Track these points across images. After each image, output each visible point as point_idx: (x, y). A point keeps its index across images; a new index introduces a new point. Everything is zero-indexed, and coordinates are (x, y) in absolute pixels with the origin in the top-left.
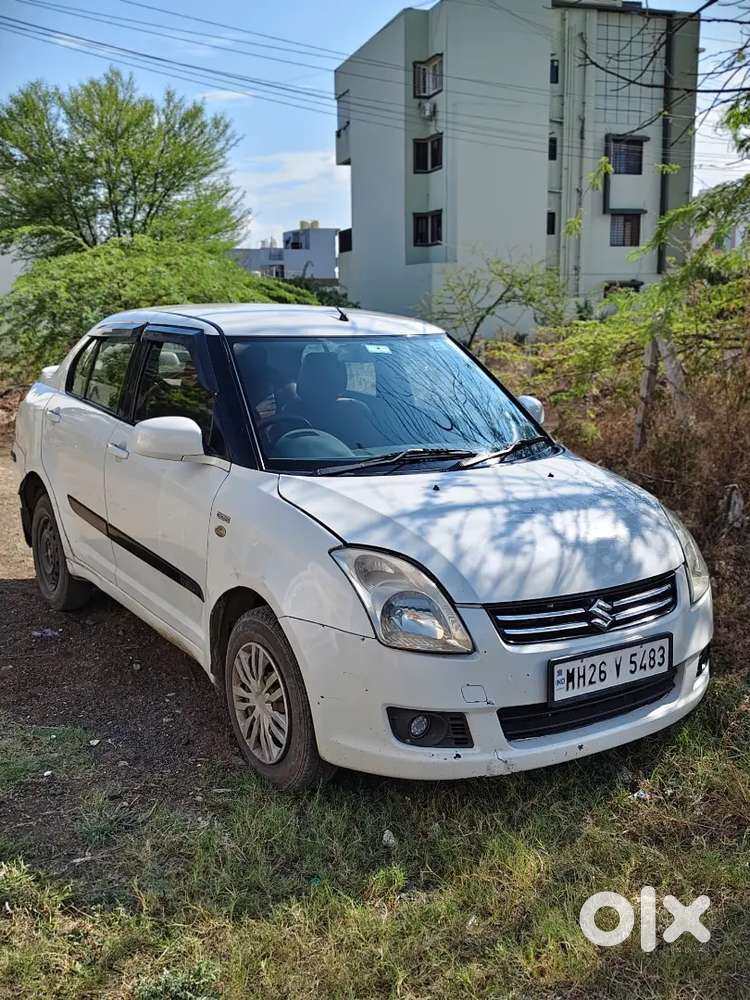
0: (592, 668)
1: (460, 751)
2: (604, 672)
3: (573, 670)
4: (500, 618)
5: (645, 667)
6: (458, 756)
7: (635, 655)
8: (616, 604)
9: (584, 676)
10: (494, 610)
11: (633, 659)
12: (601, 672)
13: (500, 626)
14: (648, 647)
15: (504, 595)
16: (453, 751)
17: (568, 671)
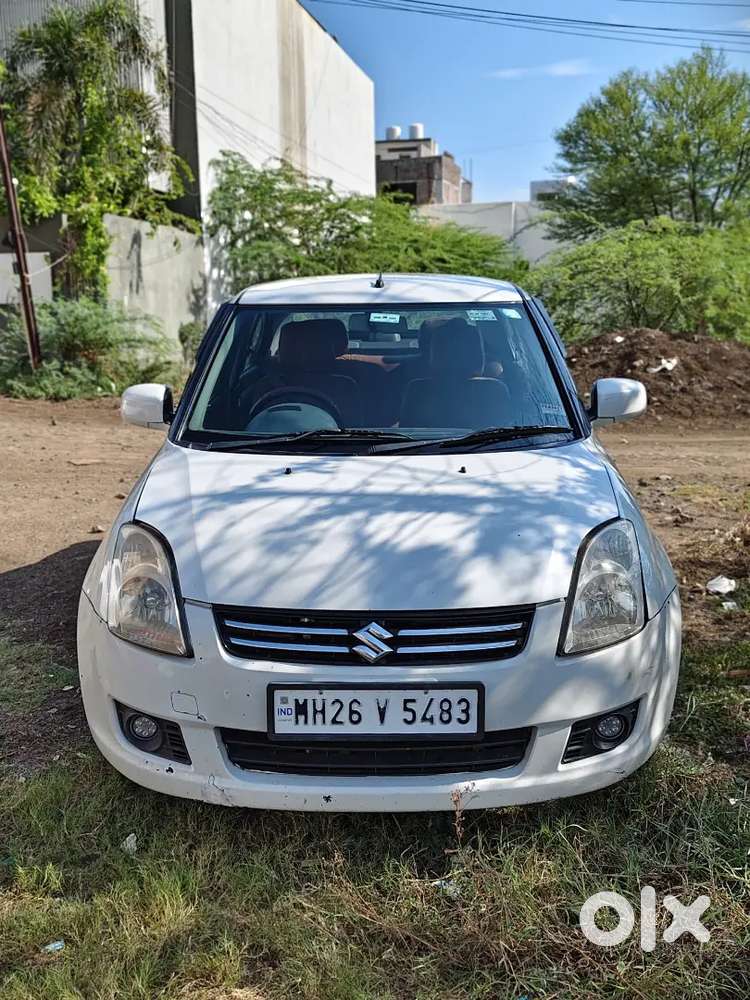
0: (338, 706)
1: (175, 765)
2: (356, 712)
3: (306, 700)
4: (228, 623)
5: (431, 720)
6: (170, 770)
7: (413, 701)
8: (403, 633)
9: (323, 712)
10: (222, 613)
11: (409, 705)
12: (352, 712)
13: (225, 634)
14: (438, 695)
15: (236, 598)
16: (166, 763)
17: (297, 701)
